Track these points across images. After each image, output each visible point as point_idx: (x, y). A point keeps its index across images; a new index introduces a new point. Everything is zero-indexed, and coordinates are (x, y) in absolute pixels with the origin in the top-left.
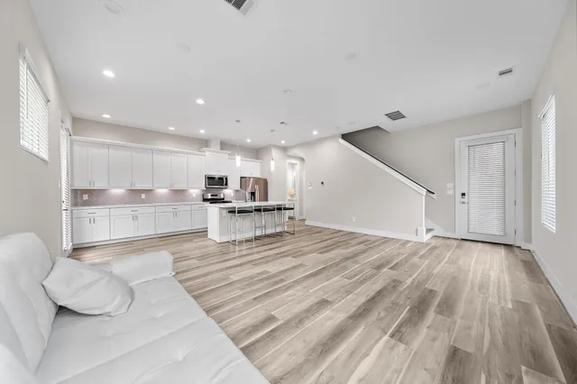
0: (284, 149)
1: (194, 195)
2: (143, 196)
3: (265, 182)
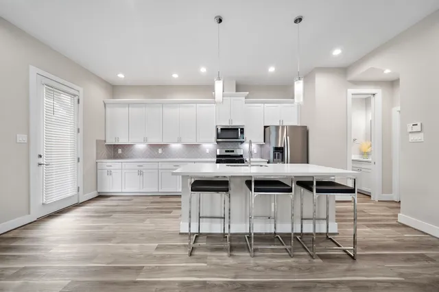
0: (343, 70)
1: (208, 151)
2: (160, 151)
3: (305, 132)
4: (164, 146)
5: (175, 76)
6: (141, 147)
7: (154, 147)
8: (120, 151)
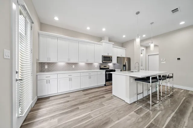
4: (75, 64)
5: (88, 28)
6: (61, 64)
7: (70, 64)
8: (46, 67)
